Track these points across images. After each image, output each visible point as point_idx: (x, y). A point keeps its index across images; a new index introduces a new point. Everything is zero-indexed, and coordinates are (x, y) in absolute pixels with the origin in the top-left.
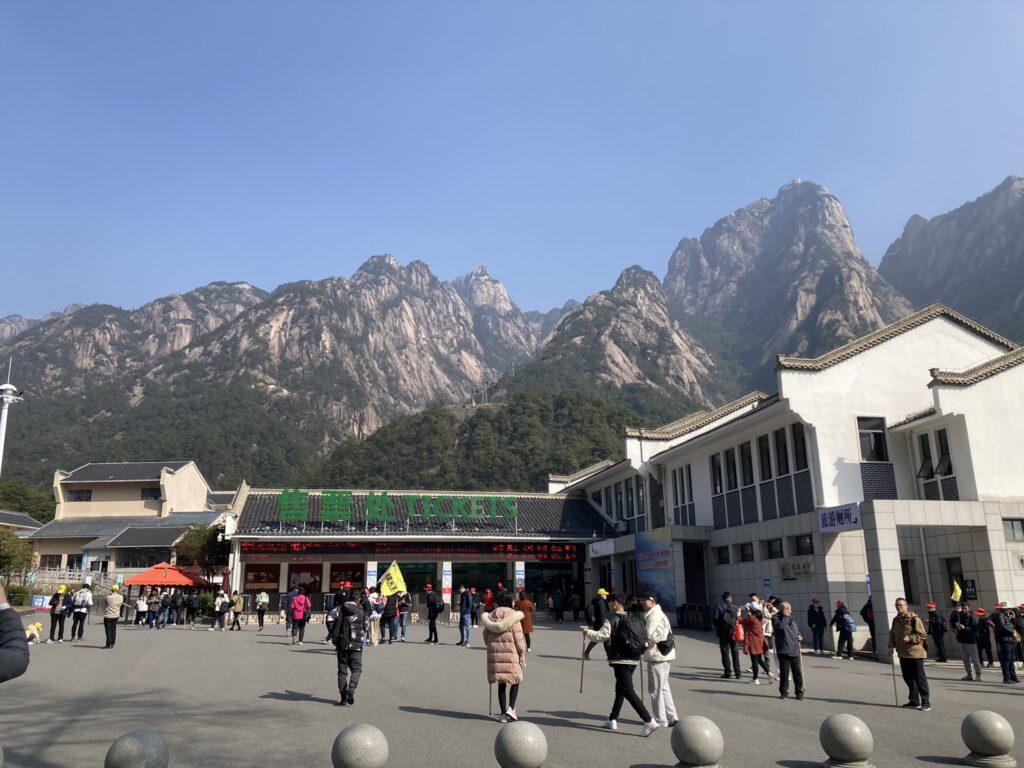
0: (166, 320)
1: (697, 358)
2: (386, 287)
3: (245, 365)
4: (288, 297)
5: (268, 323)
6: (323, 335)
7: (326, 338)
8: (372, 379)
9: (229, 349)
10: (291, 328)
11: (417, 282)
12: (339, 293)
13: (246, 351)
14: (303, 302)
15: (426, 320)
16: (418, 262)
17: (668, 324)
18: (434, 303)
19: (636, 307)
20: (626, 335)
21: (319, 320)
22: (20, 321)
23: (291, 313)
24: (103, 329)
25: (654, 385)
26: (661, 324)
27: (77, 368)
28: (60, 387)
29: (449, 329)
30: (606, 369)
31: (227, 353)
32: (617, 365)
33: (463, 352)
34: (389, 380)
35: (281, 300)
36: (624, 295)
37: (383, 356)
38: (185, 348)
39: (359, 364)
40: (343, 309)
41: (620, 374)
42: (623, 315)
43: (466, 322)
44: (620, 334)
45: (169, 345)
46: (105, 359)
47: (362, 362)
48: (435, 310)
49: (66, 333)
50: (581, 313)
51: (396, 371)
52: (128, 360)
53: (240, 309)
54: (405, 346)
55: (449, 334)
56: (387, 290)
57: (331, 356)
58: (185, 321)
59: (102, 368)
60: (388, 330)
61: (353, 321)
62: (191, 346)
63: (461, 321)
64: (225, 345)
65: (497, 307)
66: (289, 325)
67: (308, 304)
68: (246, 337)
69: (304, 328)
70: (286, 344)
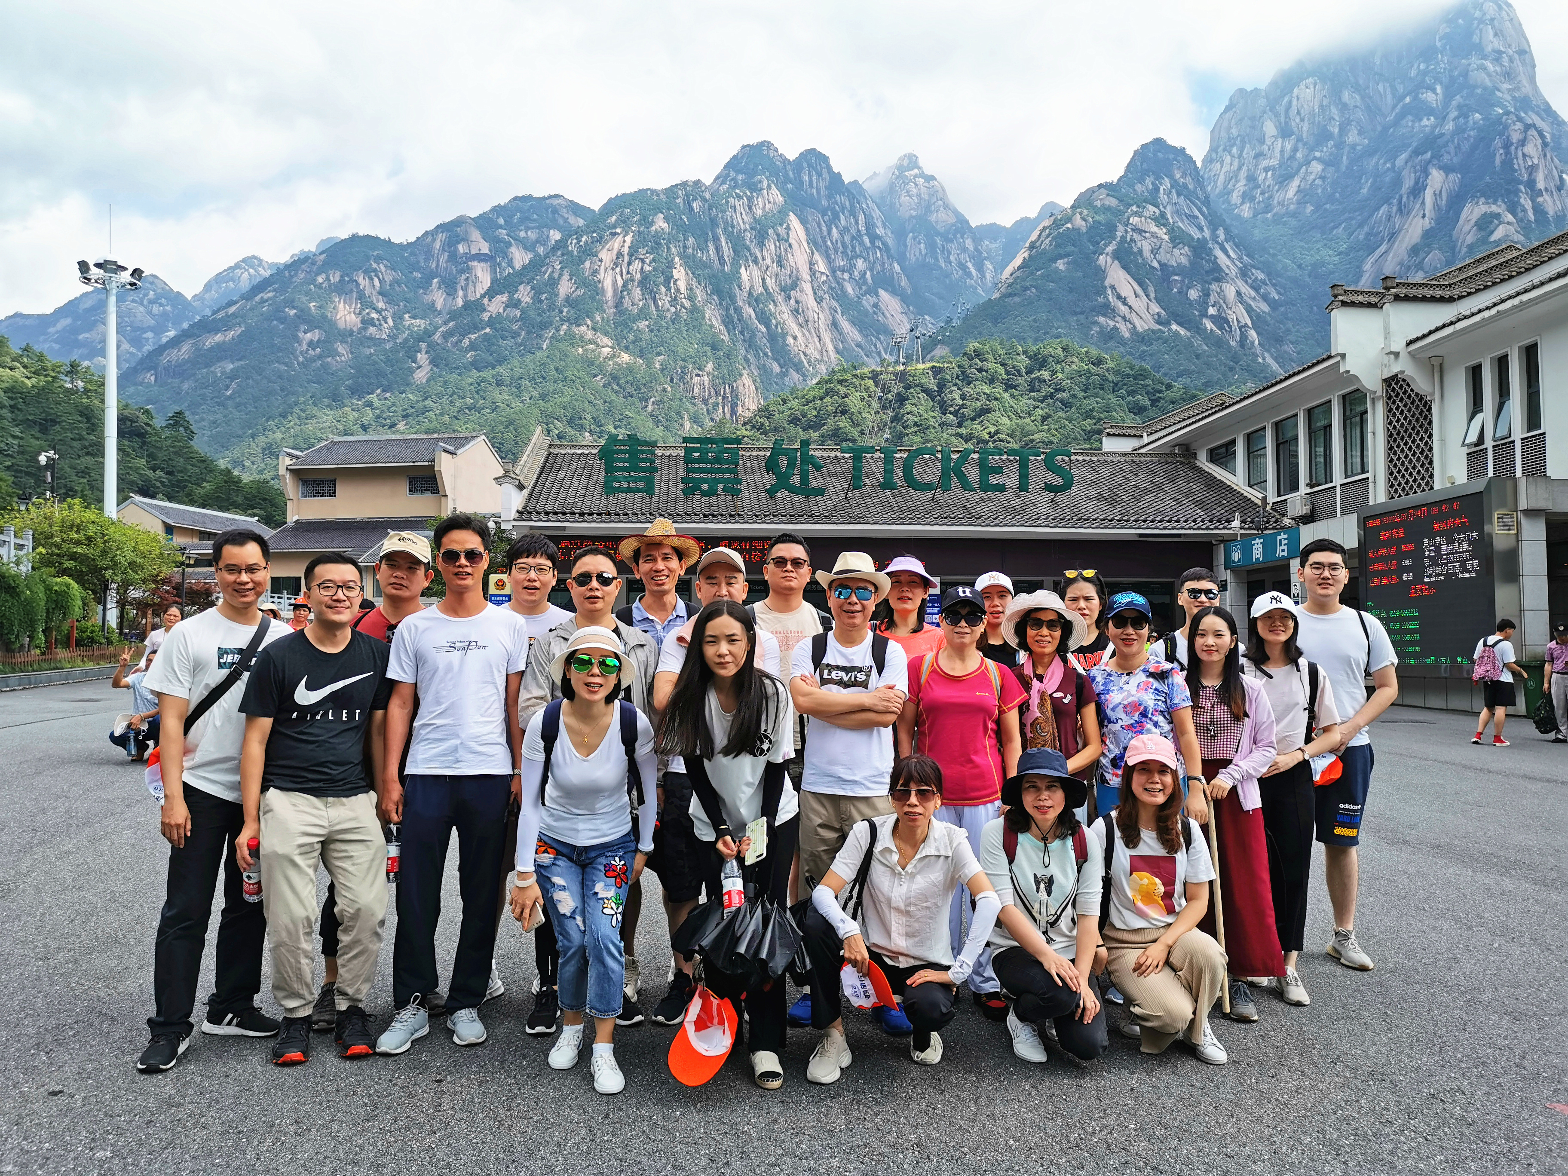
0: (453, 257)
1: (1252, 287)
2: (765, 193)
3: (568, 319)
4: (623, 213)
5: (596, 255)
6: (675, 272)
7: (680, 275)
8: (747, 336)
9: (543, 297)
10: (629, 264)
11: (811, 185)
12: (696, 205)
13: (567, 299)
14: (645, 221)
15: (825, 242)
16: (811, 151)
17: (1207, 233)
18: (836, 217)
19: (1157, 207)
20: (1140, 251)
21: (668, 248)
22: (259, 266)
23: (629, 239)
24: (369, 273)
25: (1182, 332)
26: (1196, 234)
27: (339, 330)
28: (320, 357)
29: (860, 256)
30: (1107, 310)
31: (541, 301)
32: (1125, 302)
33: (882, 292)
34: (772, 337)
35: (613, 219)
36: (1139, 187)
37: (761, 300)
38: (483, 296)
39: (728, 315)
40: (703, 230)
41: (1128, 316)
42: (1134, 220)
43: (885, 244)
44: (1129, 251)
45: (461, 293)
46: (374, 315)
47: (731, 312)
48: (837, 227)
49: (320, 279)
50: (1069, 220)
51: (782, 324)
52: (406, 316)
53: (555, 235)
54: (795, 285)
55: (860, 264)
56: (767, 199)
57: (687, 304)
58: (480, 257)
59: (372, 330)
60: (768, 261)
61: (718, 249)
62: (491, 293)
63: (878, 243)
64: (537, 292)
65: (933, 218)
66: (626, 258)
67: (652, 223)
68: (566, 276)
69: (648, 261)
70: (624, 286)
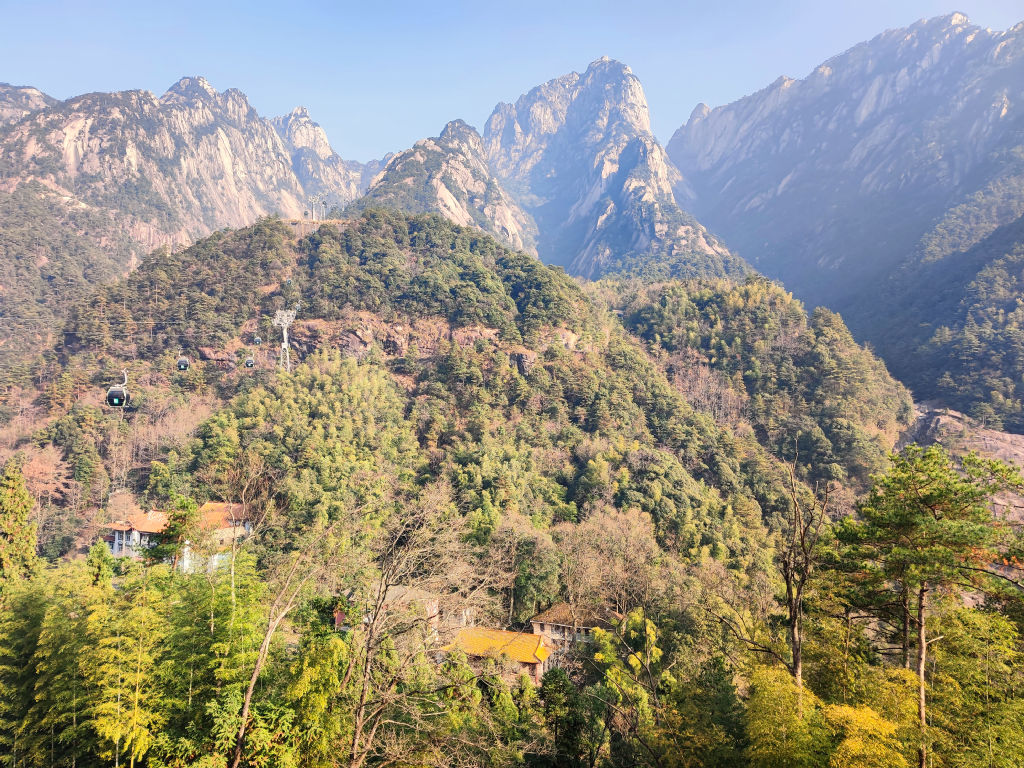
2: (200, 110)
3: (34, 173)
4: (85, 103)
5: (61, 129)
6: (128, 150)
7: (132, 154)
8: (185, 205)
9: (12, 154)
10: (90, 139)
11: (234, 112)
12: (146, 108)
13: (33, 158)
14: (103, 110)
15: (244, 153)
16: (234, 90)
18: (252, 136)
19: (464, 156)
20: (456, 181)
21: (123, 133)
23: (89, 122)
29: (269, 165)
31: (10, 157)
32: (449, 209)
33: (283, 191)
34: (204, 209)
35: (76, 106)
37: (196, 183)
39: (170, 188)
40: (152, 126)
42: (452, 162)
43: (286, 160)
44: (450, 180)
47: (173, 186)
48: (253, 144)
51: (212, 202)
54: (221, 176)
55: (269, 171)
56: (202, 115)
57: (138, 175)
60: (202, 157)
61: (163, 141)
63: (281, 159)
64: (8, 149)
65: (317, 151)
66: (87, 135)
67: (110, 113)
68: (33, 141)
69: (105, 140)
70: (85, 155)
